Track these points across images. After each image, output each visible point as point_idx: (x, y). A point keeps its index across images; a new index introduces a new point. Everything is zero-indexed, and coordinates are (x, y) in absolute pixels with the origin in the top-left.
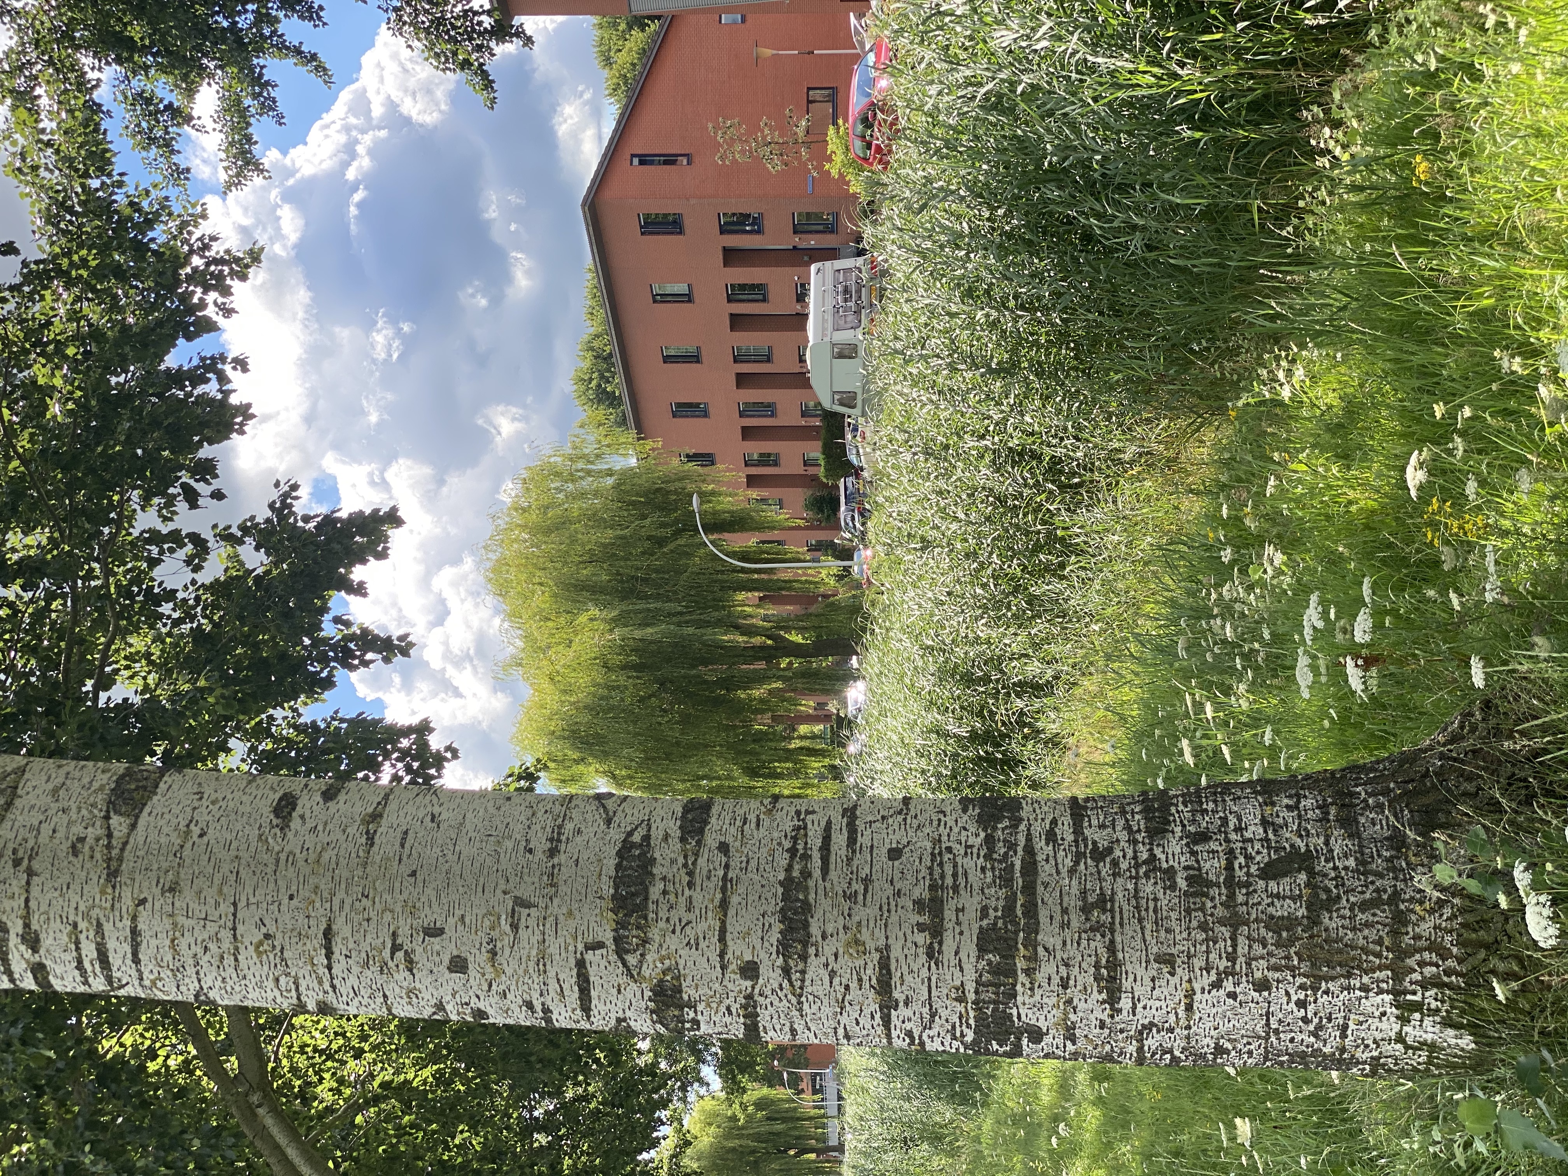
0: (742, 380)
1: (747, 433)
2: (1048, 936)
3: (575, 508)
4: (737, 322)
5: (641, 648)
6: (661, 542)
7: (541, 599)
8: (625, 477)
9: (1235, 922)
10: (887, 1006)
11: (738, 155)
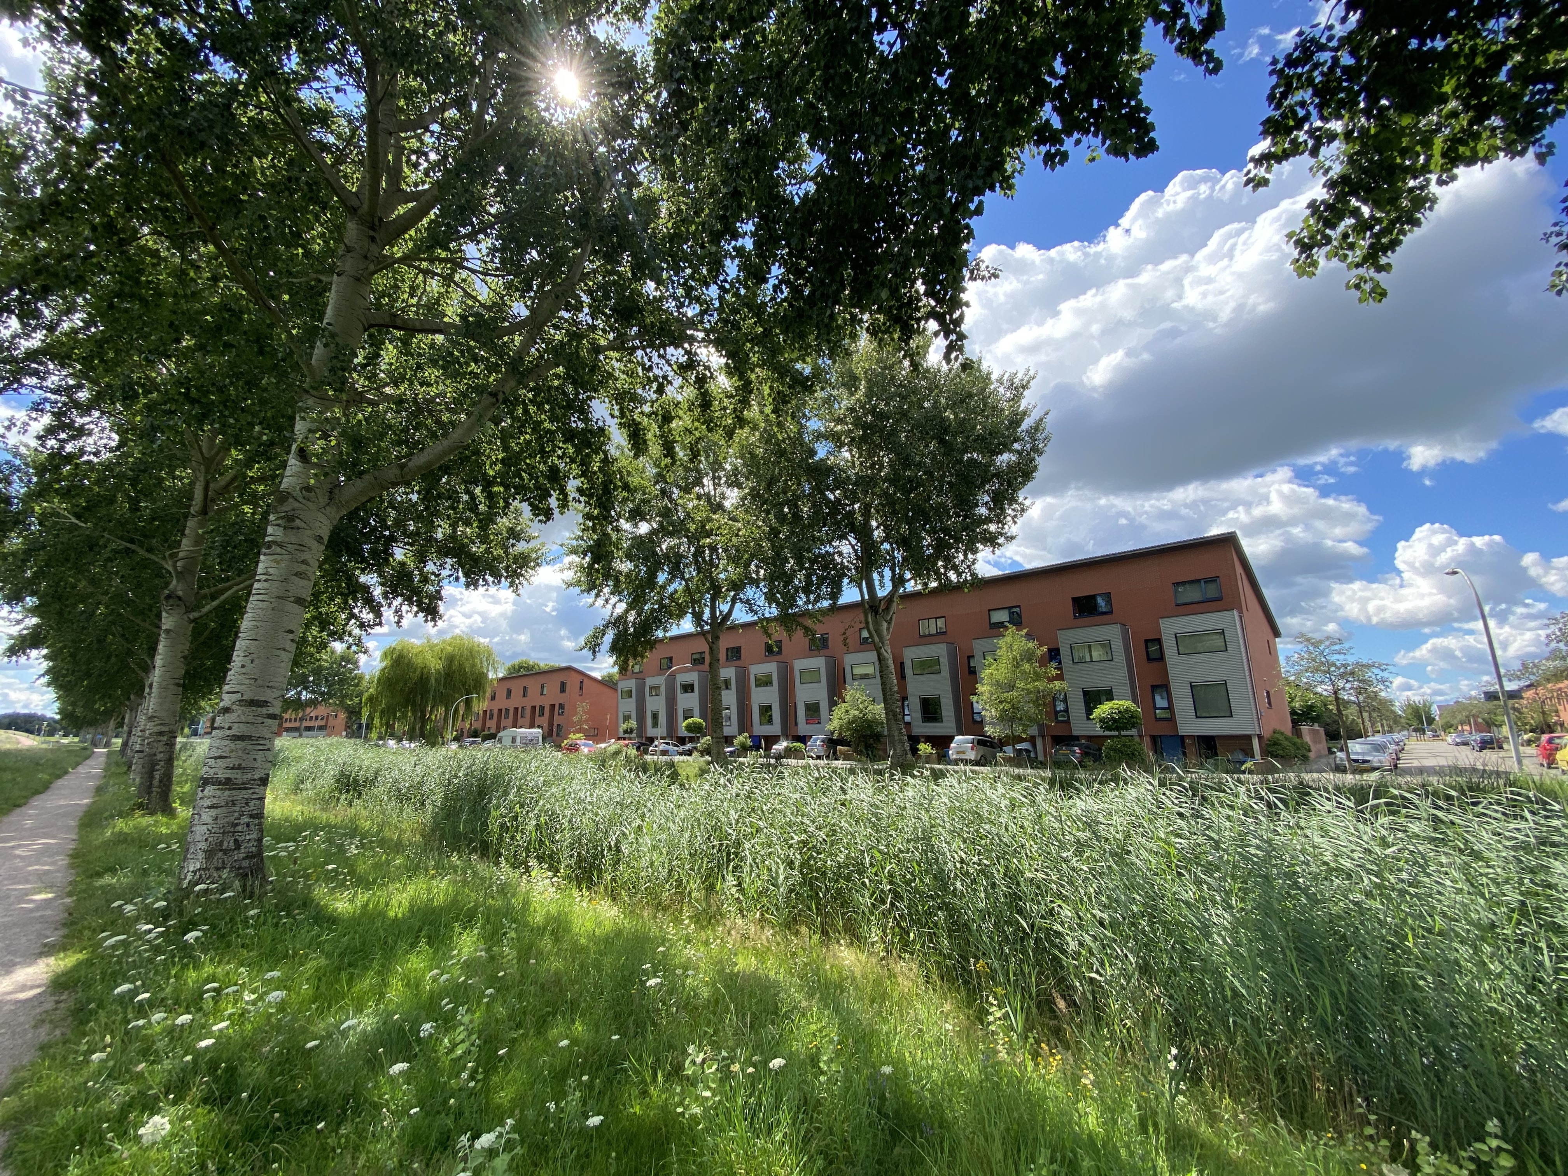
0: (516, 709)
1: (500, 710)
2: (227, 793)
3: (478, 661)
4: (534, 708)
5: (428, 679)
6: (464, 685)
7: (450, 649)
8: (486, 675)
9: (224, 833)
10: (215, 758)
11: (579, 709)
